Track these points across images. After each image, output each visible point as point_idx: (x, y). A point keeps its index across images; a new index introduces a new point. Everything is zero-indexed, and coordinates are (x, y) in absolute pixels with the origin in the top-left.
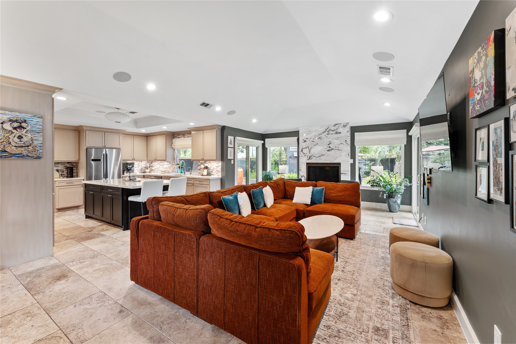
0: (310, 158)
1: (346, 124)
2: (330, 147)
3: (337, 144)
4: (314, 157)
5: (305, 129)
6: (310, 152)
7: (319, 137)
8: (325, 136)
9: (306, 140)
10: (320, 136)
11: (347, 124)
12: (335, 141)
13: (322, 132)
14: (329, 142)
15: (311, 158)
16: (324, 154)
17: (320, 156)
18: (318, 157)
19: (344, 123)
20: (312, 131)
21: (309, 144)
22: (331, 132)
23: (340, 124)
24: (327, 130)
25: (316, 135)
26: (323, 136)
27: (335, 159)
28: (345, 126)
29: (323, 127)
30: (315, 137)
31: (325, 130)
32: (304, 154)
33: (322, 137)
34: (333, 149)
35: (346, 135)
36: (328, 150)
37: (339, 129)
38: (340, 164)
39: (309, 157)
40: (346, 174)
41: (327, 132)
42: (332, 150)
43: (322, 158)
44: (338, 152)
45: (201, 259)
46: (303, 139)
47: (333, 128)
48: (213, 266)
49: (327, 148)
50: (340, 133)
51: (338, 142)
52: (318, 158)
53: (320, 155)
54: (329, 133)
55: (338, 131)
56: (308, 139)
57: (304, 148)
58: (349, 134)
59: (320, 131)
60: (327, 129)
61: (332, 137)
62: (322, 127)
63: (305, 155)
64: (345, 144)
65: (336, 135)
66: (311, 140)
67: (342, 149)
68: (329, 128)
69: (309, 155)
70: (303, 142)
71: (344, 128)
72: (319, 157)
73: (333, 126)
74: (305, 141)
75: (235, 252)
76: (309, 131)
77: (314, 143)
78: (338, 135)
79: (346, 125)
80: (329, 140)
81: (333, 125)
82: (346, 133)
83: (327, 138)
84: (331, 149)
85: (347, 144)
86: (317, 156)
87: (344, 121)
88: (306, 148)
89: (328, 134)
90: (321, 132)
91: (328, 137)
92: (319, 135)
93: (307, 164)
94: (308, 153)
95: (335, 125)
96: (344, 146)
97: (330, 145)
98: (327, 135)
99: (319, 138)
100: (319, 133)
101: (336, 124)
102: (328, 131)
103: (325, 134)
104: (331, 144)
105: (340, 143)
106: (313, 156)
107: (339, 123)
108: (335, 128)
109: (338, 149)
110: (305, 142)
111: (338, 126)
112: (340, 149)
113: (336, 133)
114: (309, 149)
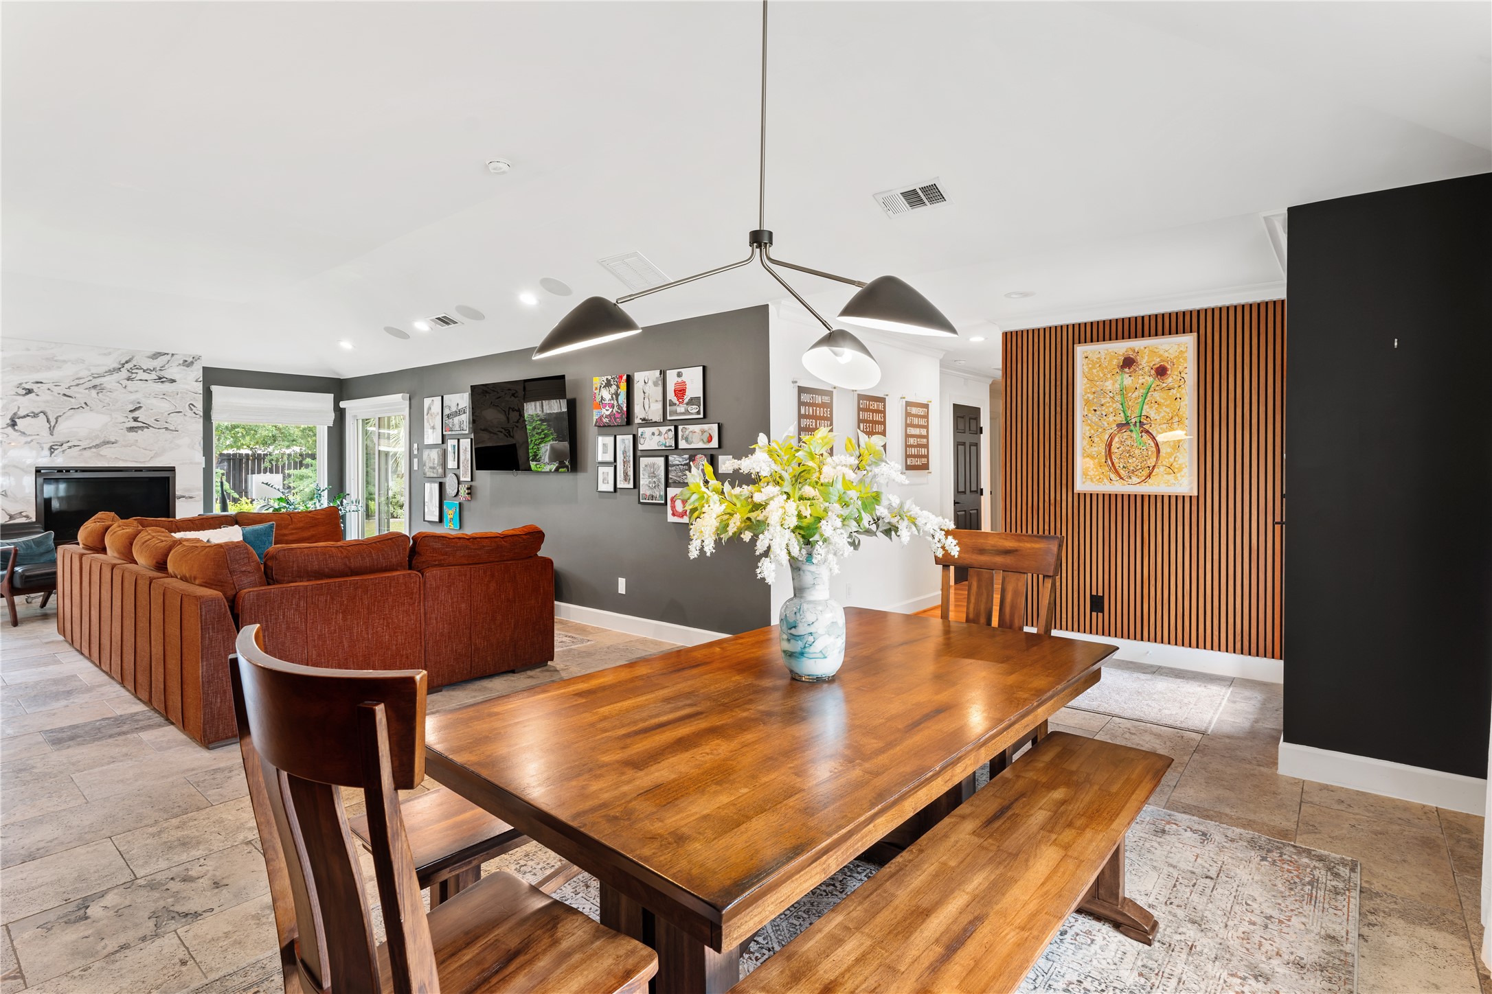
0: (53, 450)
1: (191, 359)
2: (135, 419)
3: (162, 413)
4: (70, 447)
6: (51, 430)
7: (91, 384)
8: (118, 382)
9: (35, 387)
10: (97, 382)
11: (196, 359)
12: (154, 401)
13: (107, 369)
14: (132, 403)
15: (56, 451)
16: (114, 440)
17: (97, 446)
18: (90, 448)
19: (185, 355)
20: (64, 361)
21: (47, 401)
22: (142, 375)
23: (173, 355)
24: (128, 366)
25: (79, 376)
26: (108, 380)
27: (156, 455)
28: (187, 364)
29: (110, 354)
30: (77, 382)
31: (117, 366)
32: (25, 435)
33: (108, 386)
34: (148, 426)
35: (193, 390)
36: (131, 429)
37: (170, 370)
38: (172, 470)
39: (51, 448)
40: (189, 497)
41: (124, 373)
42: (146, 430)
43: (105, 451)
44: (168, 435)
45: (430, 603)
46: (16, 383)
47: (147, 364)
48: (453, 603)
49: (126, 420)
50: (173, 381)
51: (165, 406)
52: (88, 453)
53: (96, 442)
54: (134, 376)
55: (168, 374)
56: (44, 387)
57: (21, 413)
58: (199, 387)
59: (99, 366)
60: (127, 362)
61: (145, 391)
62: (105, 354)
63: (29, 439)
64: (190, 413)
65: (160, 386)
66: (56, 390)
67: (179, 428)
68: (134, 362)
69: (48, 440)
70: (18, 394)
71: (185, 368)
72: (94, 450)
73: (149, 357)
74: (30, 391)
75: (485, 572)
76: (47, 359)
77: (73, 403)
78: (167, 387)
79: (192, 363)
80: (133, 397)
81: (149, 354)
82: (191, 383)
83: (124, 390)
84: (140, 424)
85: (194, 415)
86: (84, 444)
87: (186, 349)
88: (35, 415)
89: (128, 379)
90: (101, 370)
91: (128, 388)
92: (95, 378)
94: (46, 432)
95: (154, 355)
96: (186, 418)
97: (136, 414)
98: (125, 382)
99: (95, 387)
100: (94, 371)
101: (159, 353)
102: (128, 368)
103: (116, 376)
104: (142, 409)
105: (172, 409)
106: (65, 446)
107: (171, 352)
108: (156, 364)
109: (167, 425)
110: (27, 394)
111: (164, 359)
112: (172, 427)
113: (160, 378)
114: (48, 421)
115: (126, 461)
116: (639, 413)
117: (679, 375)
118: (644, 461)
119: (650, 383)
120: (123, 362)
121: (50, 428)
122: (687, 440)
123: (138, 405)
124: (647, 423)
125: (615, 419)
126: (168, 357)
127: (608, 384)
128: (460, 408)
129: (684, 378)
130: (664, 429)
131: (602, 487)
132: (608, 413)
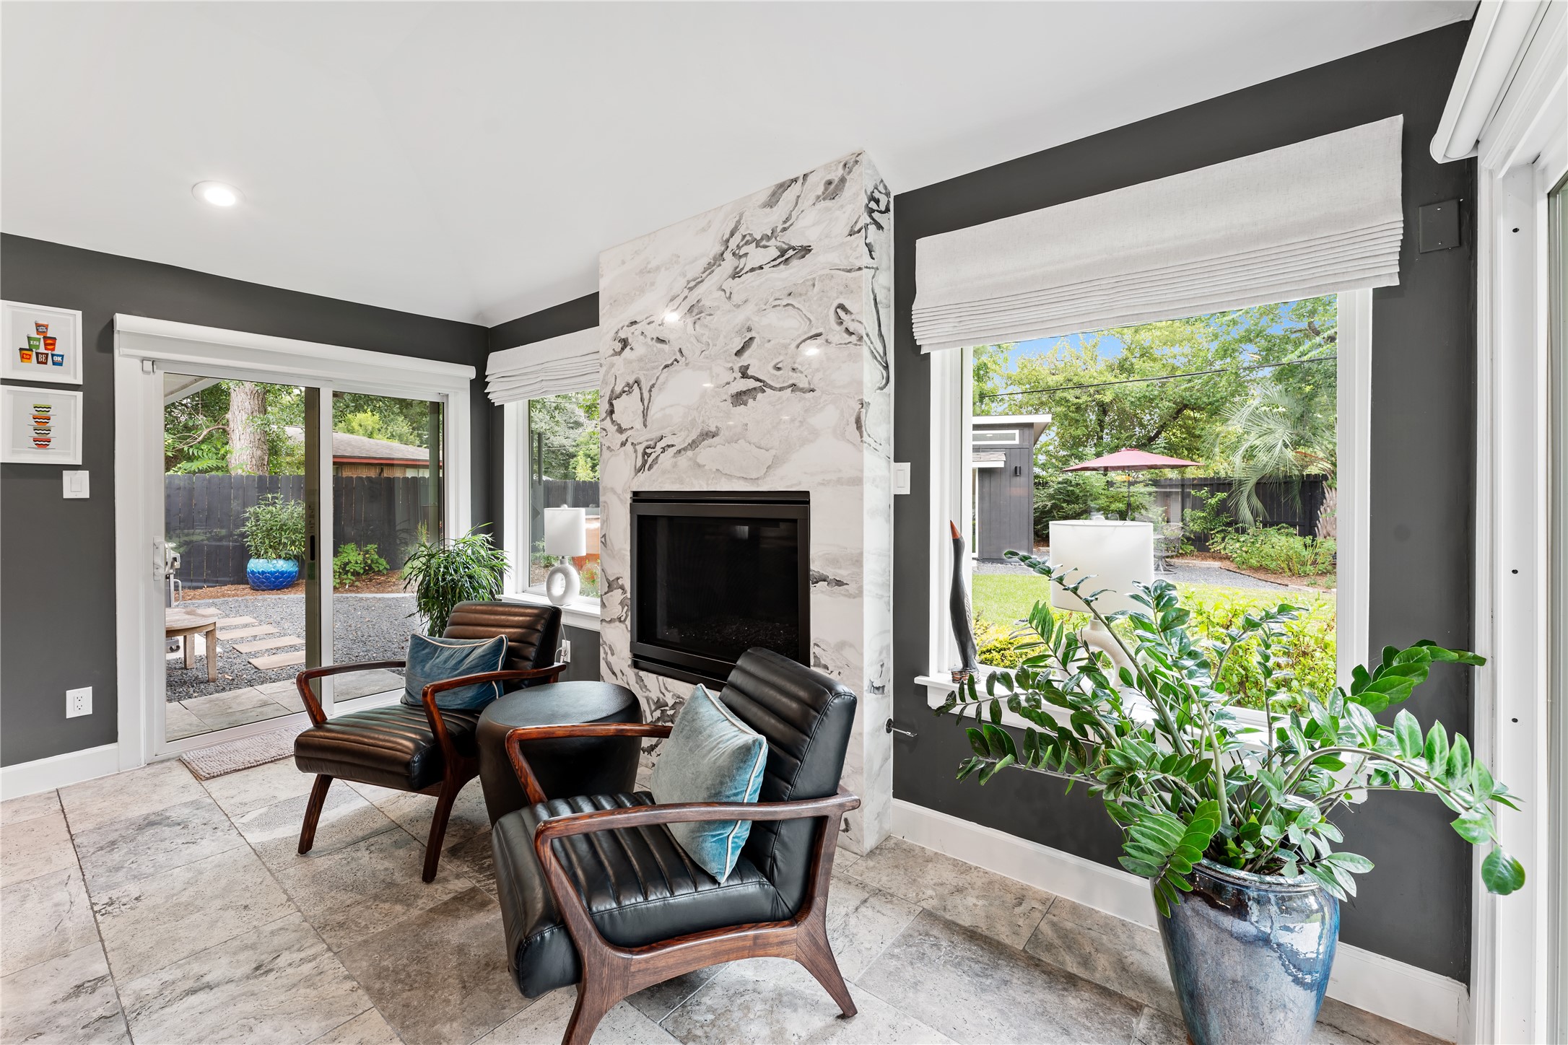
0: (646, 461)
1: (840, 172)
2: (744, 374)
3: (786, 347)
4: (664, 450)
5: (623, 262)
6: (645, 415)
7: (688, 304)
8: (720, 288)
9: (628, 333)
10: (694, 298)
11: (851, 164)
12: (773, 318)
13: (703, 262)
14: (739, 332)
15: (650, 460)
16: (713, 429)
17: (693, 445)
18: (685, 449)
19: (827, 167)
20: (658, 268)
21: (640, 359)
22: (757, 256)
23: (805, 176)
24: (733, 243)
25: (672, 293)
26: (709, 290)
27: (776, 462)
28: (830, 188)
29: (710, 224)
30: (672, 307)
31: (718, 248)
32: (621, 430)
33: (706, 303)
34: (763, 386)
35: (845, 265)
36: (740, 398)
37: (800, 223)
38: (800, 500)
39: (645, 453)
40: (839, 583)
41: (729, 263)
42: (760, 396)
43: (706, 453)
44: (797, 404)
46: (612, 334)
47: (760, 223)
49: (731, 376)
50: (806, 250)
51: (791, 326)
52: (683, 461)
53: (694, 436)
54: (743, 261)
55: (795, 237)
56: (638, 329)
57: (618, 389)
59: (695, 259)
60: (732, 234)
61: (760, 293)
62: (704, 230)
63: (624, 437)
64: (839, 336)
65: (783, 273)
66: (649, 331)
67: (816, 382)
68: (742, 230)
69: (642, 436)
70: (617, 354)
71: (828, 203)
72: (690, 453)
73: (765, 204)
74: (625, 344)
76: (641, 272)
77: (669, 354)
78: (797, 271)
79: (841, 179)
80: (740, 317)
81: (764, 197)
82: (842, 246)
83: (728, 306)
84: (752, 384)
85: (847, 338)
86: (680, 441)
88: (630, 389)
89: (736, 274)
90: (695, 270)
91: (735, 297)
92: (691, 289)
93: (638, 497)
94: (638, 424)
95: (774, 194)
96: (832, 351)
97: (745, 359)
98: (730, 284)
99: (691, 310)
100: (690, 276)
101: (781, 183)
102: (734, 248)
103: (716, 274)
104: (754, 344)
105: (805, 331)
106: (658, 449)
107: (800, 174)
108: (775, 217)
109: (794, 378)
110: (622, 349)
111: (789, 195)
112: (803, 384)
113: (783, 252)
114: (642, 400)
115: (730, 477)
120: (727, 236)
121: (643, 412)
123: (749, 335)
126: (795, 189)
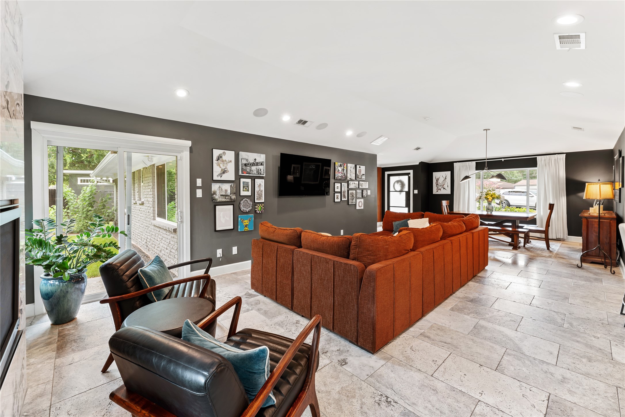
116: (349, 177)
117: (360, 167)
118: (350, 192)
119: (352, 168)
122: (361, 185)
124: (351, 180)
125: (343, 177)
127: (341, 166)
128: (257, 161)
129: (361, 168)
130: (356, 182)
131: (336, 200)
132: (340, 175)
